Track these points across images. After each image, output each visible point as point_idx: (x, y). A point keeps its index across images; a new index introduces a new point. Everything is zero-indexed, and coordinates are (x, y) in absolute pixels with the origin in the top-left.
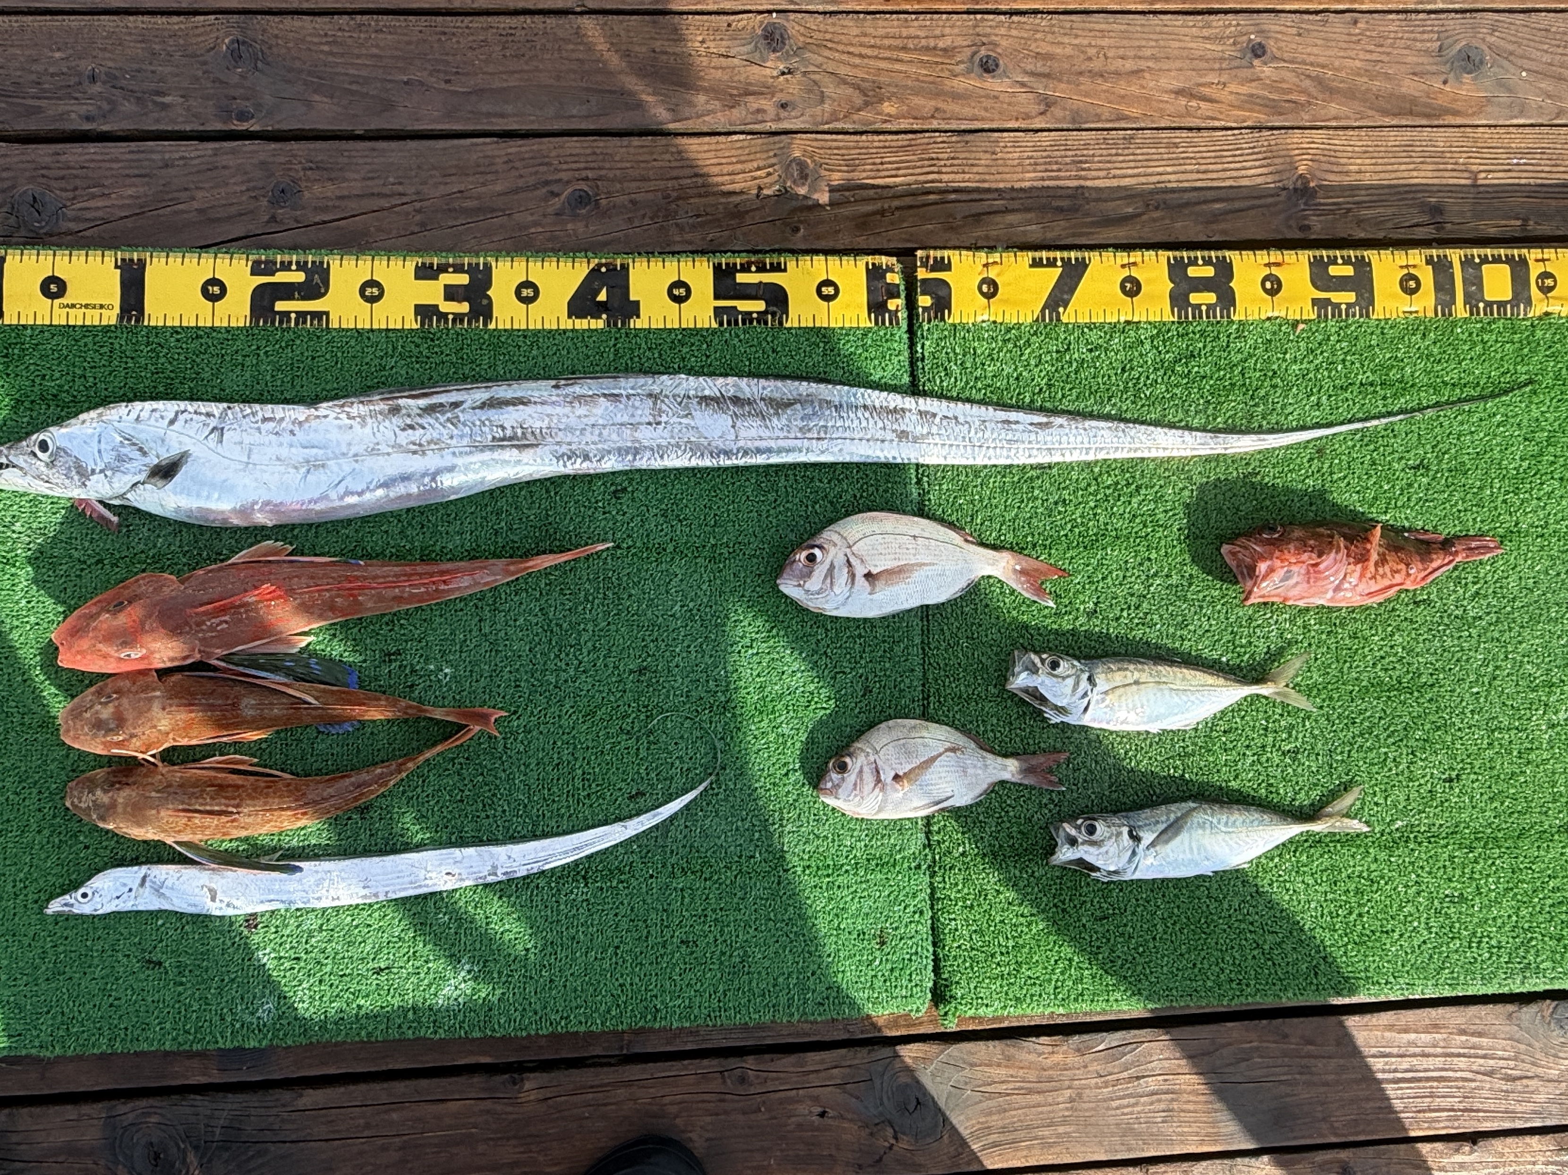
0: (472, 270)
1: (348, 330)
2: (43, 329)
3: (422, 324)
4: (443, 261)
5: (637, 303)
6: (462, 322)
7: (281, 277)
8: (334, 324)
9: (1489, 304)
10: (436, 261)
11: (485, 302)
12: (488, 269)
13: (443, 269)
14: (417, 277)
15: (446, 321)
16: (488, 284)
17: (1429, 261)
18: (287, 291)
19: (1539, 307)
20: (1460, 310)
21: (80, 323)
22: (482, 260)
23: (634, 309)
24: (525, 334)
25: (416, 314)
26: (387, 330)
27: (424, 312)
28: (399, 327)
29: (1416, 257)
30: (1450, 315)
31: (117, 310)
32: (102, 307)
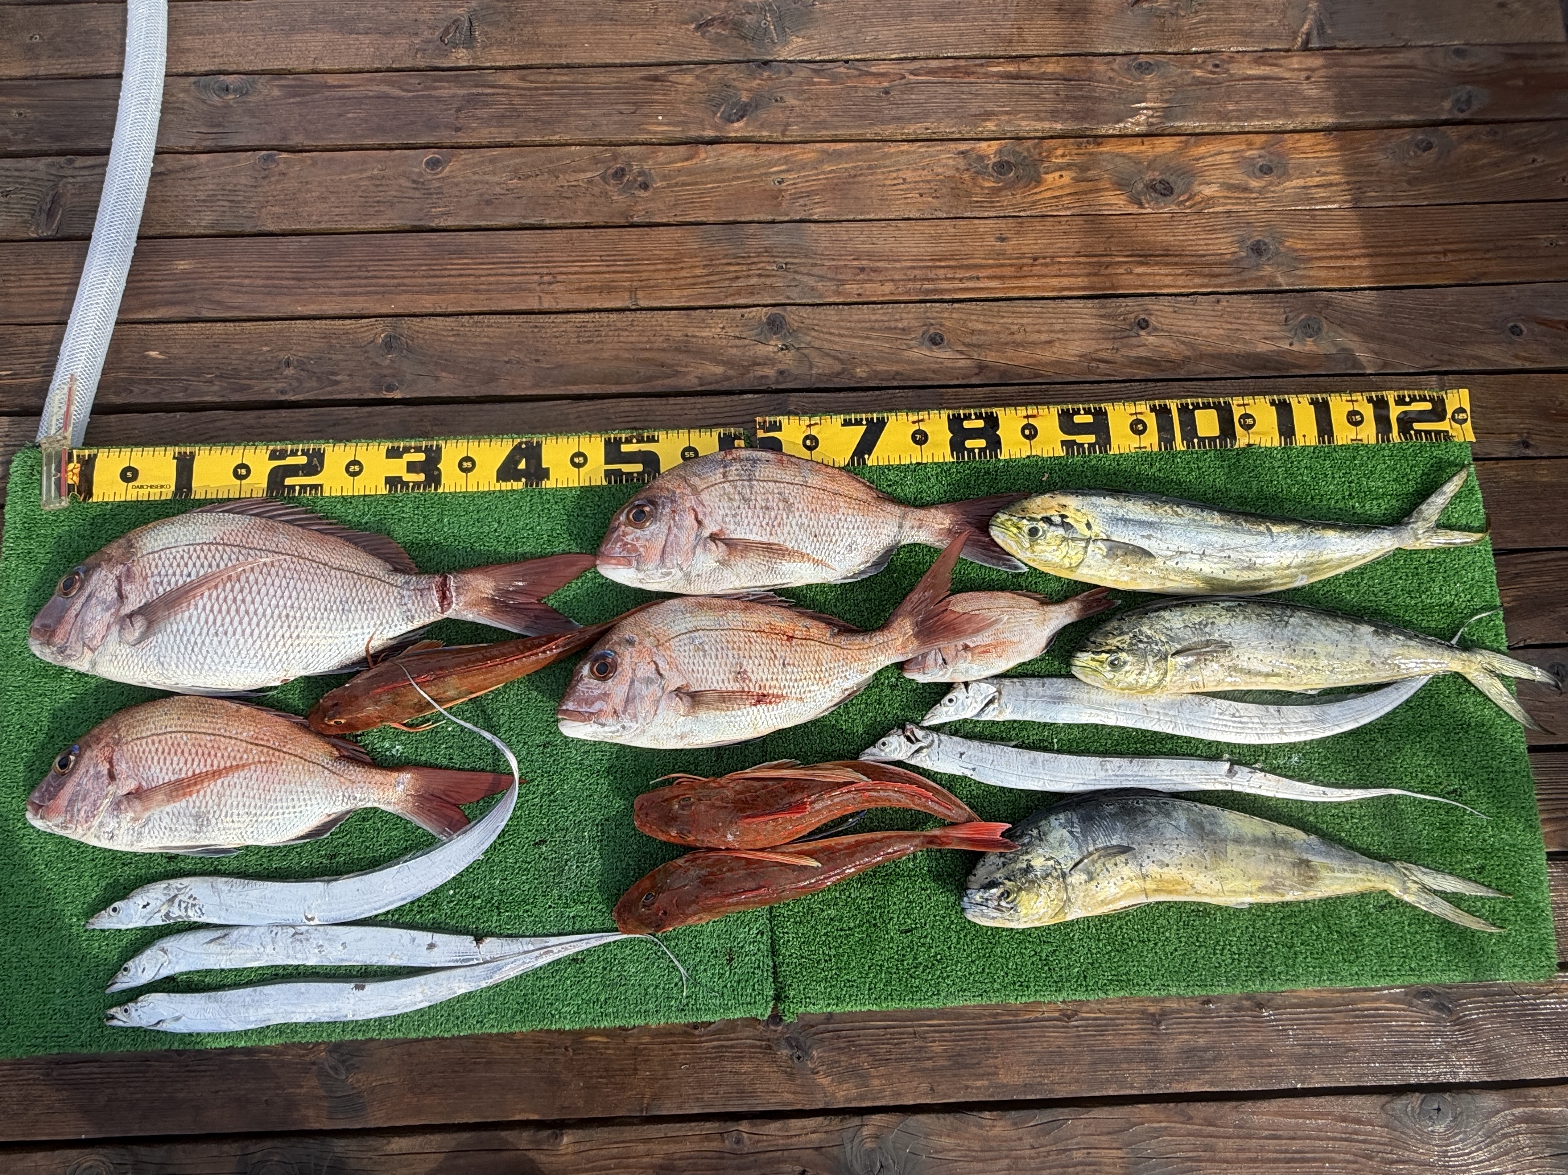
0: (428, 450)
1: (336, 497)
2: (120, 504)
3: (390, 491)
4: (408, 444)
5: (547, 469)
6: (419, 488)
7: (290, 461)
8: (326, 493)
9: (1202, 439)
10: (402, 445)
11: (436, 473)
12: (439, 449)
13: (407, 450)
14: (388, 457)
15: (407, 488)
16: (438, 459)
17: (1153, 409)
18: (294, 471)
19: (1243, 439)
20: (1179, 445)
21: (146, 499)
22: (435, 443)
23: (545, 474)
24: (465, 495)
25: (386, 483)
26: (365, 496)
27: (392, 482)
28: (373, 493)
29: (1142, 407)
30: (1172, 448)
31: (173, 488)
32: (162, 487)
